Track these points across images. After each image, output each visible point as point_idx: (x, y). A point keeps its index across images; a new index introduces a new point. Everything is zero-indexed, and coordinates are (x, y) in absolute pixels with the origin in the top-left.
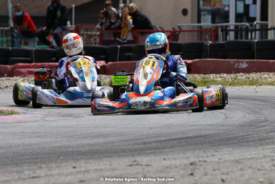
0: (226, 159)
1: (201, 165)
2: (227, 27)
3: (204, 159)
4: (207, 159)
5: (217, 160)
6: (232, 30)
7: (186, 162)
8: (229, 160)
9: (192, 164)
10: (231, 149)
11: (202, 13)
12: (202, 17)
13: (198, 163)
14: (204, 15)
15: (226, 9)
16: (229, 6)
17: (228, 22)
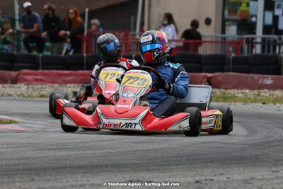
0: (235, 178)
1: (206, 184)
2: (253, 39)
3: (211, 178)
4: (215, 178)
5: (225, 179)
6: (258, 43)
7: (192, 180)
8: (238, 180)
9: (197, 182)
10: (242, 168)
11: (227, 23)
12: (227, 27)
13: (204, 182)
14: (229, 25)
15: (253, 19)
16: (256, 16)
17: (255, 33)
